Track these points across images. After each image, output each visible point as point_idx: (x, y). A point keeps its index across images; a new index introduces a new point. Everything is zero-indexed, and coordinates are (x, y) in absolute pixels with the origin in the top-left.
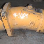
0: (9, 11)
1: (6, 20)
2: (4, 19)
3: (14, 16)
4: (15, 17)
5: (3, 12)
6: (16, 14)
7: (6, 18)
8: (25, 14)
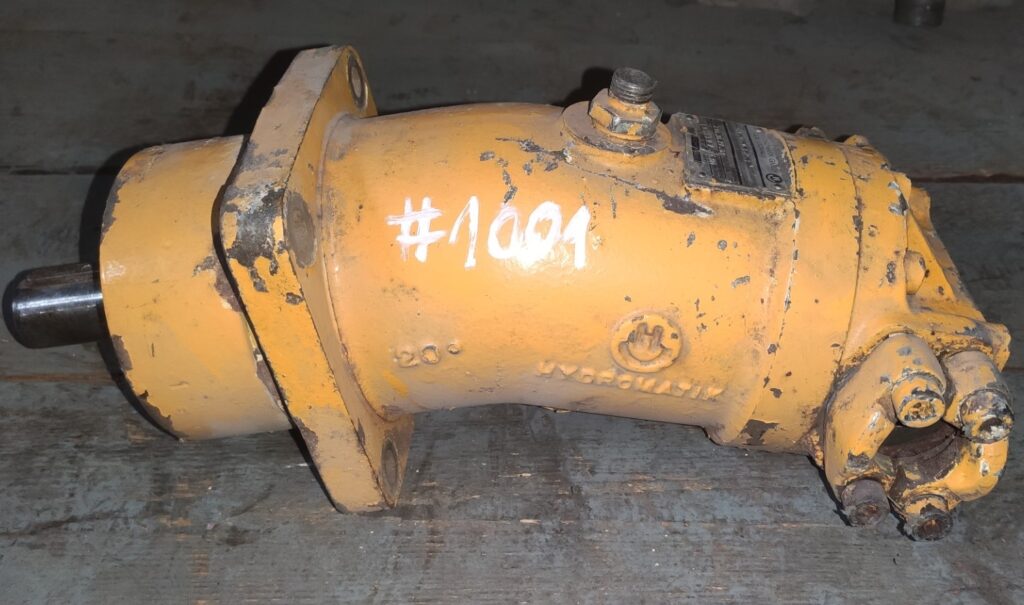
0: (332, 166)
1: (292, 299)
2: (260, 287)
3: (405, 239)
4: (421, 255)
5: (247, 203)
6: (428, 212)
7: (288, 278)
8: (549, 210)
